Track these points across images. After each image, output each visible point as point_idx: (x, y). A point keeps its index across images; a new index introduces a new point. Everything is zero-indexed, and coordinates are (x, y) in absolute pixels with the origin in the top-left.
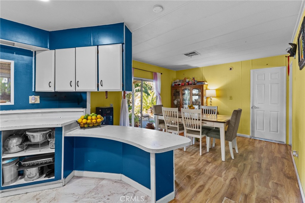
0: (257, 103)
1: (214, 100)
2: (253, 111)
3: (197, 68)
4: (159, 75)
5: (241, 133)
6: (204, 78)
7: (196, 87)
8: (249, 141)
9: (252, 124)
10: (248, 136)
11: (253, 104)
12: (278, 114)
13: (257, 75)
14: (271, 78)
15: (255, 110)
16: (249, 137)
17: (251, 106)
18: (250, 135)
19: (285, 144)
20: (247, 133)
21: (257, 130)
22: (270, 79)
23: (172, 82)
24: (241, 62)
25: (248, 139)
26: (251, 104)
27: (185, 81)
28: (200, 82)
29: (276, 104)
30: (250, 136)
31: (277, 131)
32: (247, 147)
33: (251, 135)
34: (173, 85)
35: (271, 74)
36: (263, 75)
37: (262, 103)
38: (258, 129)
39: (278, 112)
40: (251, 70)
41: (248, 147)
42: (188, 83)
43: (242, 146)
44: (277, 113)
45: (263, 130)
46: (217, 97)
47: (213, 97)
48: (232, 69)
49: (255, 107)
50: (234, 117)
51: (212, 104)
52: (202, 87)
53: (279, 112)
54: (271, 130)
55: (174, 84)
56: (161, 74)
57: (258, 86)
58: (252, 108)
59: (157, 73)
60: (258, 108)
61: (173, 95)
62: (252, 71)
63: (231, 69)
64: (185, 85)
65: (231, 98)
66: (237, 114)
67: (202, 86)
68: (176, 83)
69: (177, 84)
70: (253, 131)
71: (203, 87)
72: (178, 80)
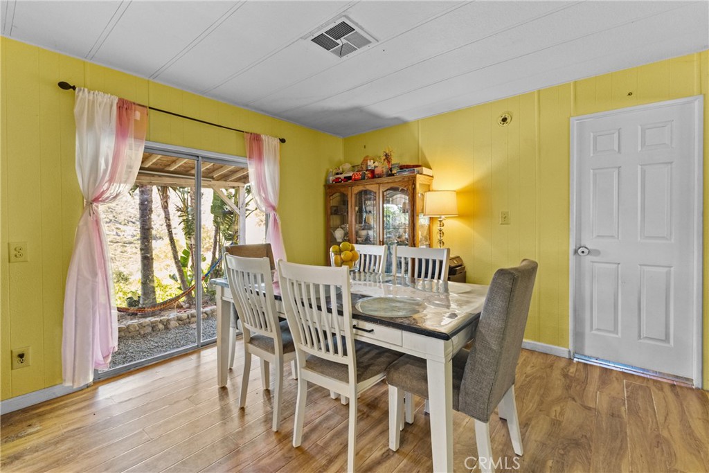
0: (594, 236)
1: (453, 226)
2: (579, 266)
3: (399, 124)
4: (270, 143)
5: (539, 341)
6: (424, 157)
7: (392, 185)
8: (566, 376)
9: (575, 311)
10: (563, 351)
11: (579, 238)
12: (668, 274)
13: (592, 134)
14: (643, 144)
15: (587, 259)
16: (567, 356)
17: (572, 247)
18: (567, 347)
19: (698, 389)
20: (559, 339)
21: (594, 332)
22: (640, 149)
23: (327, 171)
24: (539, 91)
25: (562, 364)
26: (571, 240)
27: (364, 168)
28: (407, 167)
29: (663, 238)
30: (569, 352)
31: (667, 339)
32: (558, 408)
33: (571, 347)
34: (329, 180)
35: (643, 131)
36: (616, 135)
37: (612, 237)
38: (598, 329)
39: (671, 267)
40: (571, 119)
41: (562, 414)
42: (372, 171)
43: (541, 402)
44: (665, 270)
45: (615, 331)
46: (461, 216)
47: (450, 215)
48: (508, 120)
49: (586, 251)
50: (500, 304)
51: (444, 239)
52: (411, 182)
53: (672, 269)
54: (644, 334)
55: (331, 178)
56: (283, 141)
57: (595, 175)
58: (576, 252)
59: (263, 137)
60: (597, 253)
61: (329, 211)
62: (574, 122)
63: (504, 120)
64: (363, 178)
65: (505, 218)
66: (512, 291)
67: (413, 181)
68: (341, 174)
69: (342, 176)
70: (579, 336)
71: (414, 184)
72: (348, 166)
